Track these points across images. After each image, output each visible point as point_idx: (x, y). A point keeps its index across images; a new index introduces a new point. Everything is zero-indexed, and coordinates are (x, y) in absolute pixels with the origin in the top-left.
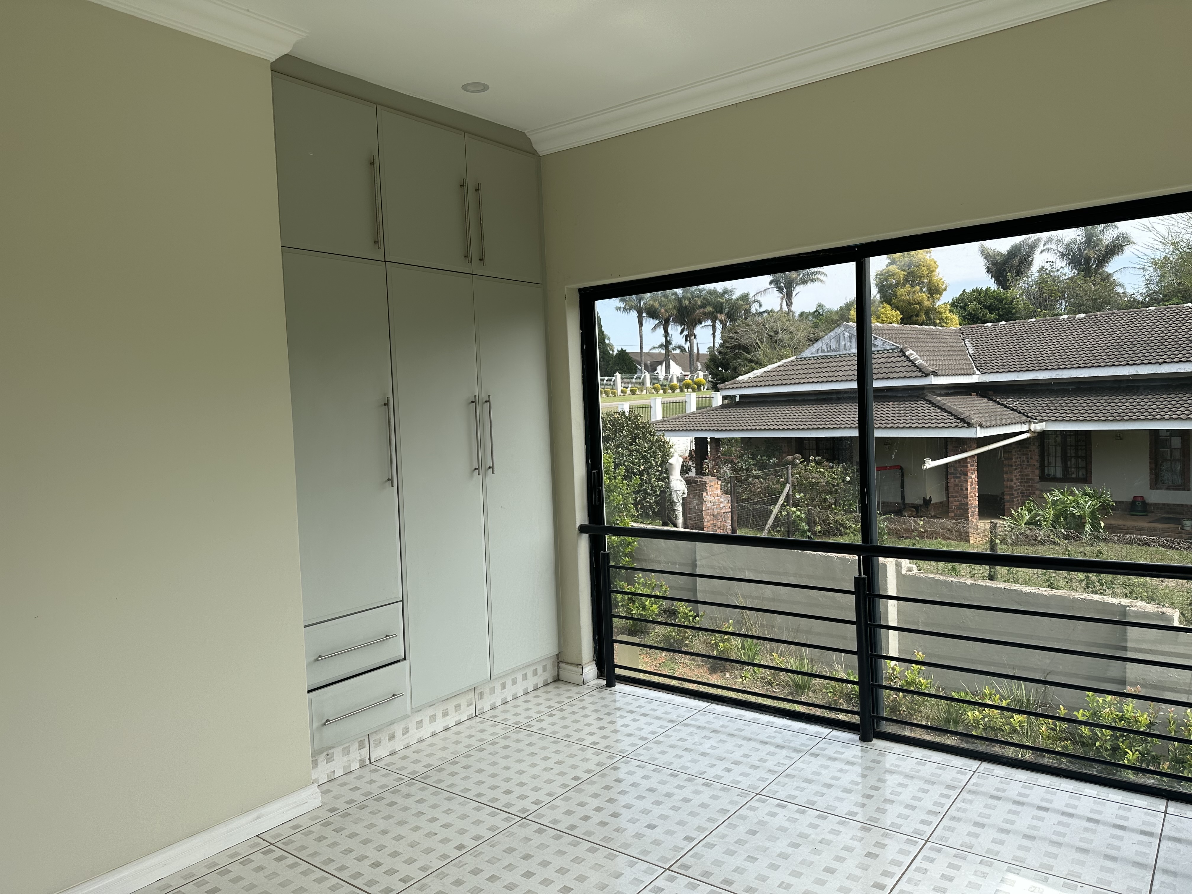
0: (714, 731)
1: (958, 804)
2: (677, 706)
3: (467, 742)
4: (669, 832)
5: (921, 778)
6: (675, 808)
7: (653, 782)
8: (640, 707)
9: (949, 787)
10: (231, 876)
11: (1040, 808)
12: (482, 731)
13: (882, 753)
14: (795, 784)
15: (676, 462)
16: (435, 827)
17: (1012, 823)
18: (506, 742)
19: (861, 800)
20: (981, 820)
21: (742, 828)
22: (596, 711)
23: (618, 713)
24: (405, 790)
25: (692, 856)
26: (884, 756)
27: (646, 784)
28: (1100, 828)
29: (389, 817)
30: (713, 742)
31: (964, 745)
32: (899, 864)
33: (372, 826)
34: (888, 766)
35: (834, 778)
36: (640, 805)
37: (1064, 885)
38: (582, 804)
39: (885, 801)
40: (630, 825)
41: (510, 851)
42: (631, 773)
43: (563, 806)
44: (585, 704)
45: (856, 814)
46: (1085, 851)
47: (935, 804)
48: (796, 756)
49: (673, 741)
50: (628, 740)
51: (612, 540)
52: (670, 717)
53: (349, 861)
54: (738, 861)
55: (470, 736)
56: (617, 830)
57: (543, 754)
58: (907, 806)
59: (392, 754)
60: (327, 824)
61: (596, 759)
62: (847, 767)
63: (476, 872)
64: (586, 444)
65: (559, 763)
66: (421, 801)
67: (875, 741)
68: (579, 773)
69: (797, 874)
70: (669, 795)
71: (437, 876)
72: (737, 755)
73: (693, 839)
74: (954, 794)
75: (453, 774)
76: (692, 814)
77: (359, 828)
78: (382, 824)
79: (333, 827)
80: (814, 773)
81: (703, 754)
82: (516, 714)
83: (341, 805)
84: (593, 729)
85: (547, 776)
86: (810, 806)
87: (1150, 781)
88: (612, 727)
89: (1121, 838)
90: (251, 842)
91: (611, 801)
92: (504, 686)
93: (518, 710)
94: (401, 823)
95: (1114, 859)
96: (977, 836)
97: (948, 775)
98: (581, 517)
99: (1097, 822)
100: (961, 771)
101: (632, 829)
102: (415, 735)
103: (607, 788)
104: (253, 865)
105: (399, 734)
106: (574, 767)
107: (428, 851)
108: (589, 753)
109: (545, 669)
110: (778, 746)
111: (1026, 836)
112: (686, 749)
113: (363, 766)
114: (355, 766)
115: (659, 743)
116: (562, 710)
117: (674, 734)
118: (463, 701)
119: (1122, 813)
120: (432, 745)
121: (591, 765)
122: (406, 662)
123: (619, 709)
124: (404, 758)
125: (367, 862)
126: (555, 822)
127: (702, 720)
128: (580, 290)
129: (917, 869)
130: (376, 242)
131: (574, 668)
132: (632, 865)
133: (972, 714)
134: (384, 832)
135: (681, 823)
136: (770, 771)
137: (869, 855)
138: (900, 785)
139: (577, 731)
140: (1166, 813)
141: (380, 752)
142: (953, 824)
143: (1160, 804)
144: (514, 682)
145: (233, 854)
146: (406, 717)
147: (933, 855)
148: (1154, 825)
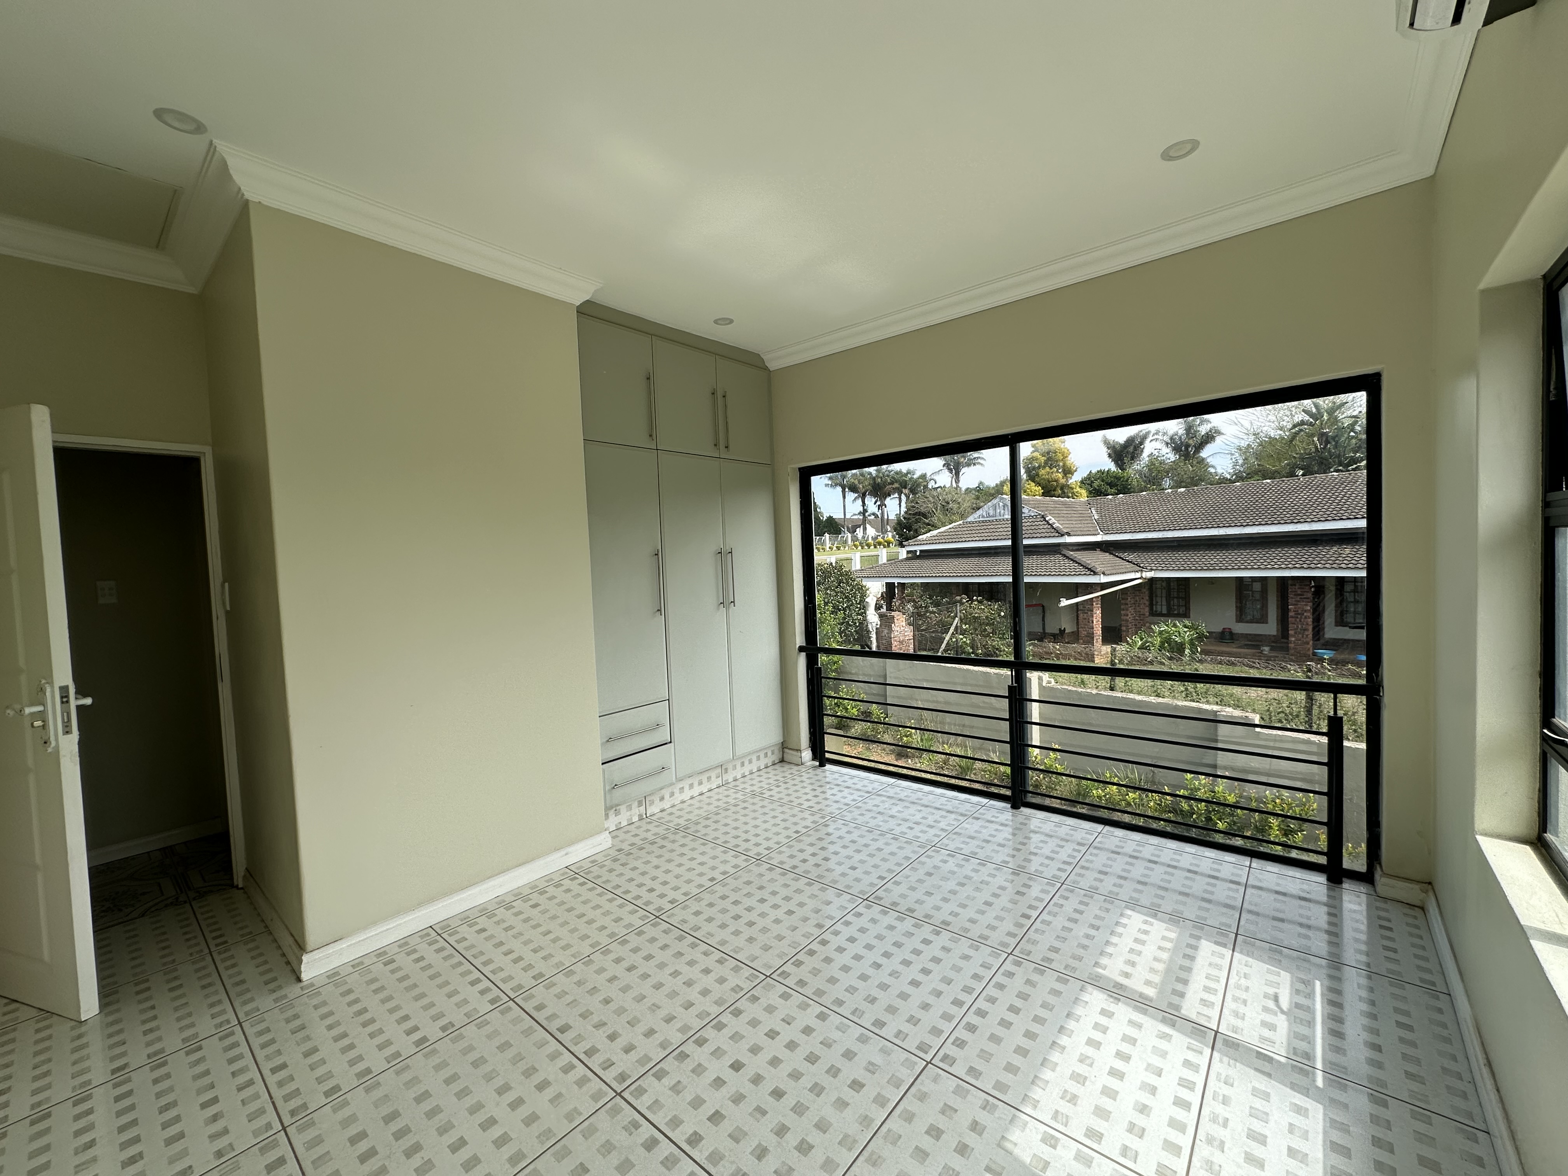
0: (900, 800)
1: (1086, 857)
2: (872, 782)
3: (716, 803)
4: (867, 873)
5: (1057, 837)
6: (871, 855)
7: (854, 836)
8: (844, 781)
9: (1079, 844)
10: (547, 895)
11: (1150, 861)
12: (727, 796)
13: (1028, 818)
14: (962, 839)
15: (871, 601)
16: (694, 864)
17: (1129, 871)
18: (745, 805)
19: (1012, 852)
20: (1104, 869)
21: (921, 872)
22: (812, 784)
23: (828, 786)
24: (672, 837)
25: (885, 891)
26: (1029, 820)
27: (849, 837)
28: (1198, 877)
29: (660, 856)
30: (899, 808)
31: (1090, 813)
32: (1042, 900)
33: (648, 862)
34: (1032, 827)
35: (991, 835)
36: (845, 853)
37: (1170, 920)
38: (801, 851)
39: (1031, 853)
40: (837, 867)
41: (748, 883)
42: (838, 829)
43: (788, 852)
44: (803, 779)
45: (1008, 862)
46: (1187, 895)
47: (1069, 856)
48: (962, 819)
49: (869, 806)
50: (836, 806)
51: (823, 658)
52: (866, 789)
53: (632, 887)
54: (919, 895)
55: (719, 800)
56: (827, 870)
57: (773, 814)
58: (1048, 858)
59: (662, 811)
60: (615, 860)
61: (811, 819)
62: (1001, 828)
63: (724, 897)
64: (804, 585)
65: (784, 820)
66: (683, 845)
67: (1022, 809)
68: (799, 828)
69: (964, 906)
70: (866, 845)
71: (696, 899)
72: (918, 817)
73: (884, 878)
74: (1084, 849)
75: (706, 827)
76: (884, 860)
77: (638, 864)
78: (655, 862)
79: (619, 862)
80: (976, 831)
81: (892, 817)
82: (752, 785)
83: (626, 847)
84: (809, 797)
85: (775, 830)
86: (973, 855)
87: (1239, 842)
88: (823, 796)
89: (1214, 885)
90: (561, 872)
91: (823, 849)
92: (743, 764)
93: (754, 782)
94: (669, 861)
95: (1209, 901)
96: (1101, 881)
97: (1079, 836)
98: (800, 640)
99: (1195, 873)
100: (1089, 832)
101: (839, 870)
102: (679, 798)
103: (820, 839)
104: (564, 888)
105: (667, 796)
106: (796, 824)
107: (689, 882)
108: (806, 814)
109: (773, 753)
110: (948, 812)
111: (1139, 882)
112: (879, 813)
113: (641, 819)
114: (635, 819)
115: (859, 808)
116: (786, 783)
117: (870, 801)
118: (713, 774)
119: (1216, 866)
120: (690, 805)
121: (808, 823)
122: (672, 744)
123: (829, 783)
124: (671, 814)
125: (645, 888)
126: (782, 863)
127: (891, 792)
128: (800, 469)
129: (1055, 905)
130: (651, 436)
131: (794, 753)
132: (839, 896)
133: (1097, 792)
134: (657, 867)
135: (875, 866)
136: (942, 830)
137: (1018, 893)
138: (1042, 841)
139: (798, 798)
140: (1250, 867)
141: (654, 809)
142: (1083, 872)
143: (1246, 861)
144: (750, 762)
145: (548, 879)
146: (672, 784)
147: (1067, 894)
148: (1240, 876)
